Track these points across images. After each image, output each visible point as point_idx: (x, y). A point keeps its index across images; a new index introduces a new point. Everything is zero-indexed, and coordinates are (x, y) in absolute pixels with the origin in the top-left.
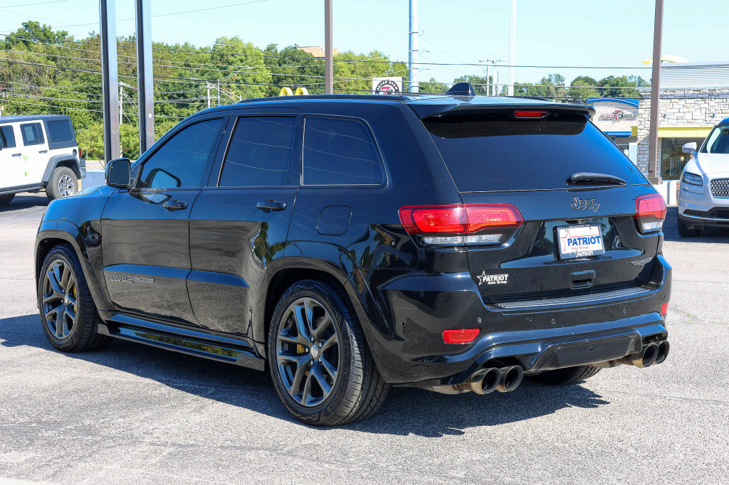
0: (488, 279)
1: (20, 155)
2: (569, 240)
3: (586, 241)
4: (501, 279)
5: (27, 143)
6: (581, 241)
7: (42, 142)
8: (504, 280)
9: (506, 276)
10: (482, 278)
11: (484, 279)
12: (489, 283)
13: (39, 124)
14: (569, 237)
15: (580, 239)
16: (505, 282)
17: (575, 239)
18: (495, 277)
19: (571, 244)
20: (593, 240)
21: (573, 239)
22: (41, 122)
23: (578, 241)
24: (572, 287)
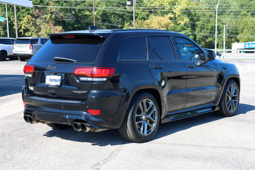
3: (55, 81)
6: (54, 80)
8: (33, 89)
10: (29, 87)
17: (52, 79)
19: (50, 81)
20: (58, 81)
21: (51, 79)
23: (53, 80)
24: (50, 95)
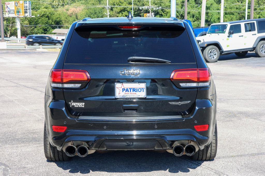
0: (74, 104)
1: (242, 36)
2: (123, 89)
4: (81, 105)
5: (246, 31)
6: (132, 90)
7: (255, 30)
8: (83, 105)
9: (84, 104)
10: (71, 104)
11: (73, 104)
12: (75, 106)
13: (254, 23)
14: (123, 88)
15: (130, 89)
16: (83, 107)
17: (127, 89)
18: (78, 104)
19: (124, 91)
20: (140, 90)
22: (255, 22)
